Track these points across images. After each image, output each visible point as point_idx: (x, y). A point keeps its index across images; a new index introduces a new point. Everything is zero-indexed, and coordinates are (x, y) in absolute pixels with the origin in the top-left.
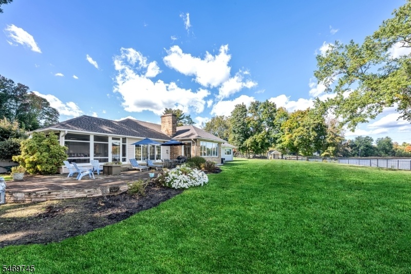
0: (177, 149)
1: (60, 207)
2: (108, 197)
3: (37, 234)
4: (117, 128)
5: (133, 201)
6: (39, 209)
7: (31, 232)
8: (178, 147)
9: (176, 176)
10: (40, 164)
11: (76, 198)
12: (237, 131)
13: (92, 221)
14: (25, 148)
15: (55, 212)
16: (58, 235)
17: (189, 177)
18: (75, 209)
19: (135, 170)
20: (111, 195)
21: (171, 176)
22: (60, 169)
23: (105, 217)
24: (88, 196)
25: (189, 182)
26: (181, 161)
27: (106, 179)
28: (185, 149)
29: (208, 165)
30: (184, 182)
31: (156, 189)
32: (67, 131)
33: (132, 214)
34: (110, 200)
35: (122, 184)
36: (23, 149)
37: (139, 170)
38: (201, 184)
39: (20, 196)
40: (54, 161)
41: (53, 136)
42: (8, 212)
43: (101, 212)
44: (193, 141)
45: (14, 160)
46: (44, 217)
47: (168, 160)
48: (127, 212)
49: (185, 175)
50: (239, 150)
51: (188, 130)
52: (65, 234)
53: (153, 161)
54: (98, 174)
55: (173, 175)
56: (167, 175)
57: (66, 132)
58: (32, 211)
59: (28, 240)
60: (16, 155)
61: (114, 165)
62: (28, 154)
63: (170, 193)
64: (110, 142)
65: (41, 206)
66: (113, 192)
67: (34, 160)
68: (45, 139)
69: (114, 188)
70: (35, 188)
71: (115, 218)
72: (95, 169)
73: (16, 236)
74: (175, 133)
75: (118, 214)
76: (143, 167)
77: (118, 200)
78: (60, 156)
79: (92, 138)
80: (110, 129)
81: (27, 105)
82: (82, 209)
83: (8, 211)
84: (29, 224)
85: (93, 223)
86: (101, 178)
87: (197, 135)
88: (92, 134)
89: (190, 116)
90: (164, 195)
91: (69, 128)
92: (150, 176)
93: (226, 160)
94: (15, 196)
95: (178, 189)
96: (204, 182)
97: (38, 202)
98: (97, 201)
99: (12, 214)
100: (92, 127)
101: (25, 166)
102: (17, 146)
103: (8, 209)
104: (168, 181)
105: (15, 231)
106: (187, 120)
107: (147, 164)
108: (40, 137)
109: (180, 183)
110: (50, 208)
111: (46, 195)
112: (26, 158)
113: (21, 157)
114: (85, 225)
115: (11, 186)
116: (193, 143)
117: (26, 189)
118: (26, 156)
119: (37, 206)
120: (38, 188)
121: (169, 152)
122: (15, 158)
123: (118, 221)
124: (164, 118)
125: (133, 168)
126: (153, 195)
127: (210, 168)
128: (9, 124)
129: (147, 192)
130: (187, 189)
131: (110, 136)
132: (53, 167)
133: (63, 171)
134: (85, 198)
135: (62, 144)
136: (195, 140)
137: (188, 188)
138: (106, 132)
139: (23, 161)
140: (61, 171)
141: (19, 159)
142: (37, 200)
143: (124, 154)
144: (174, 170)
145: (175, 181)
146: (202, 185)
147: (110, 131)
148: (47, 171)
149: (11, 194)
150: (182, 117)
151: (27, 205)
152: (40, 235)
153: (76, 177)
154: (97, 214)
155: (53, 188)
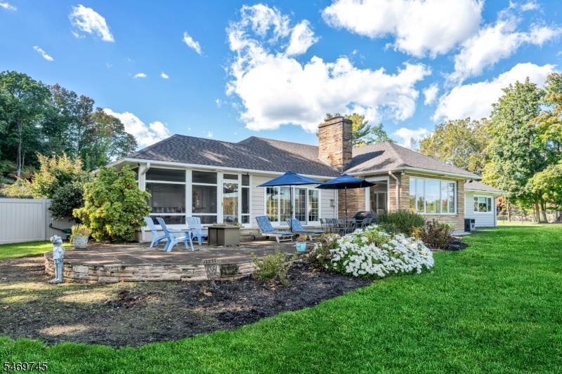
0: (353, 197)
1: (139, 293)
2: (218, 282)
3: (105, 332)
4: (232, 155)
5: (265, 293)
6: (108, 293)
7: (96, 327)
8: (358, 190)
9: (354, 247)
10: (110, 222)
11: (163, 281)
12: (506, 154)
13: (191, 321)
14: (90, 195)
15: (131, 300)
16: (136, 336)
17: (386, 251)
18: (163, 299)
19: (267, 238)
20: (222, 279)
21: (344, 248)
22: (139, 233)
23: (212, 317)
24: (183, 279)
25: (385, 263)
26: (365, 221)
27: (214, 252)
28: (373, 197)
29: (430, 231)
30: (374, 261)
31: (311, 275)
32: (149, 163)
33: (263, 315)
34: (221, 288)
35: (244, 260)
36: (86, 197)
37: (274, 239)
38: (415, 270)
39: (82, 270)
40: (130, 218)
41: (129, 173)
42: (67, 295)
43: (206, 307)
44: (391, 177)
45: (75, 216)
46: (115, 307)
47: (334, 220)
48: (253, 311)
49: (376, 246)
50: (514, 202)
51: (380, 153)
52: (147, 337)
53: (303, 224)
54: (200, 244)
55: (348, 244)
56: (335, 245)
57: (149, 166)
58: (97, 296)
59: (92, 339)
60: (78, 208)
61: (228, 225)
62: (93, 204)
63: (343, 284)
64: (221, 183)
65: (111, 289)
66: (226, 274)
67: (102, 215)
68: (116, 178)
69: (229, 266)
70: (103, 260)
71: (232, 319)
72: (194, 235)
73: (76, 330)
74: (348, 162)
75: (236, 314)
76: (283, 232)
77: (236, 289)
78: (139, 208)
79: (189, 176)
80: (219, 158)
81: (92, 131)
82: (173, 299)
83: (67, 292)
84: (94, 314)
85: (191, 324)
86: (205, 249)
87: (401, 162)
88: (189, 168)
89: (381, 126)
90: (329, 286)
91: (152, 158)
92: (298, 249)
93: (477, 224)
94: (76, 271)
95: (361, 276)
96: (424, 266)
97: (107, 283)
98: (199, 289)
99: (71, 298)
100: (189, 156)
101: (89, 226)
102: (79, 194)
103: (67, 290)
104: (338, 258)
105: (75, 322)
106: (375, 137)
107: (291, 229)
108: (110, 175)
109: (365, 264)
110: (123, 293)
111: (118, 272)
112: (91, 212)
113: (84, 210)
114: (179, 325)
115: (70, 256)
116: (393, 180)
117: (90, 260)
118: (91, 209)
119: (105, 289)
120: (107, 259)
121: (336, 203)
122: (77, 212)
123: (237, 325)
124: (324, 130)
125: (264, 235)
126: (306, 284)
127: (436, 236)
128: (69, 165)
129: (292, 279)
130: (381, 278)
131: (220, 171)
132: (128, 230)
133: (144, 237)
134: (179, 281)
135: (142, 188)
136: (398, 174)
137: (383, 275)
138: (214, 163)
139: (87, 217)
140: (140, 237)
141: (82, 214)
142: (105, 279)
143: (245, 209)
144: (348, 236)
145: (352, 258)
146: (419, 271)
147: (220, 161)
148: (120, 237)
149: (71, 266)
150: (364, 129)
151: (91, 287)
152: (110, 334)
153: (163, 247)
154: (198, 310)
155: (128, 261)
